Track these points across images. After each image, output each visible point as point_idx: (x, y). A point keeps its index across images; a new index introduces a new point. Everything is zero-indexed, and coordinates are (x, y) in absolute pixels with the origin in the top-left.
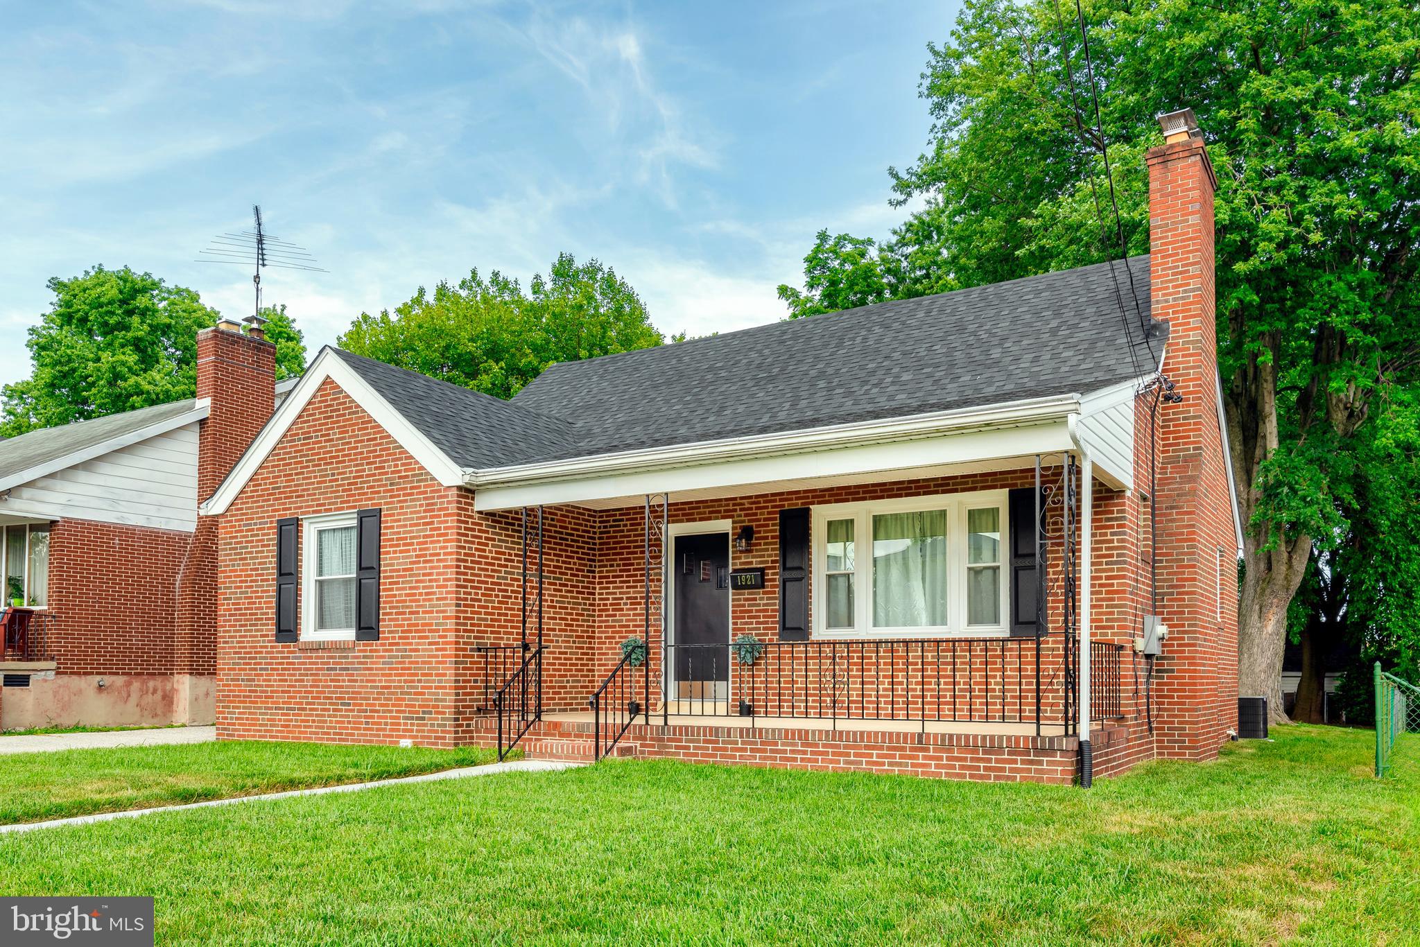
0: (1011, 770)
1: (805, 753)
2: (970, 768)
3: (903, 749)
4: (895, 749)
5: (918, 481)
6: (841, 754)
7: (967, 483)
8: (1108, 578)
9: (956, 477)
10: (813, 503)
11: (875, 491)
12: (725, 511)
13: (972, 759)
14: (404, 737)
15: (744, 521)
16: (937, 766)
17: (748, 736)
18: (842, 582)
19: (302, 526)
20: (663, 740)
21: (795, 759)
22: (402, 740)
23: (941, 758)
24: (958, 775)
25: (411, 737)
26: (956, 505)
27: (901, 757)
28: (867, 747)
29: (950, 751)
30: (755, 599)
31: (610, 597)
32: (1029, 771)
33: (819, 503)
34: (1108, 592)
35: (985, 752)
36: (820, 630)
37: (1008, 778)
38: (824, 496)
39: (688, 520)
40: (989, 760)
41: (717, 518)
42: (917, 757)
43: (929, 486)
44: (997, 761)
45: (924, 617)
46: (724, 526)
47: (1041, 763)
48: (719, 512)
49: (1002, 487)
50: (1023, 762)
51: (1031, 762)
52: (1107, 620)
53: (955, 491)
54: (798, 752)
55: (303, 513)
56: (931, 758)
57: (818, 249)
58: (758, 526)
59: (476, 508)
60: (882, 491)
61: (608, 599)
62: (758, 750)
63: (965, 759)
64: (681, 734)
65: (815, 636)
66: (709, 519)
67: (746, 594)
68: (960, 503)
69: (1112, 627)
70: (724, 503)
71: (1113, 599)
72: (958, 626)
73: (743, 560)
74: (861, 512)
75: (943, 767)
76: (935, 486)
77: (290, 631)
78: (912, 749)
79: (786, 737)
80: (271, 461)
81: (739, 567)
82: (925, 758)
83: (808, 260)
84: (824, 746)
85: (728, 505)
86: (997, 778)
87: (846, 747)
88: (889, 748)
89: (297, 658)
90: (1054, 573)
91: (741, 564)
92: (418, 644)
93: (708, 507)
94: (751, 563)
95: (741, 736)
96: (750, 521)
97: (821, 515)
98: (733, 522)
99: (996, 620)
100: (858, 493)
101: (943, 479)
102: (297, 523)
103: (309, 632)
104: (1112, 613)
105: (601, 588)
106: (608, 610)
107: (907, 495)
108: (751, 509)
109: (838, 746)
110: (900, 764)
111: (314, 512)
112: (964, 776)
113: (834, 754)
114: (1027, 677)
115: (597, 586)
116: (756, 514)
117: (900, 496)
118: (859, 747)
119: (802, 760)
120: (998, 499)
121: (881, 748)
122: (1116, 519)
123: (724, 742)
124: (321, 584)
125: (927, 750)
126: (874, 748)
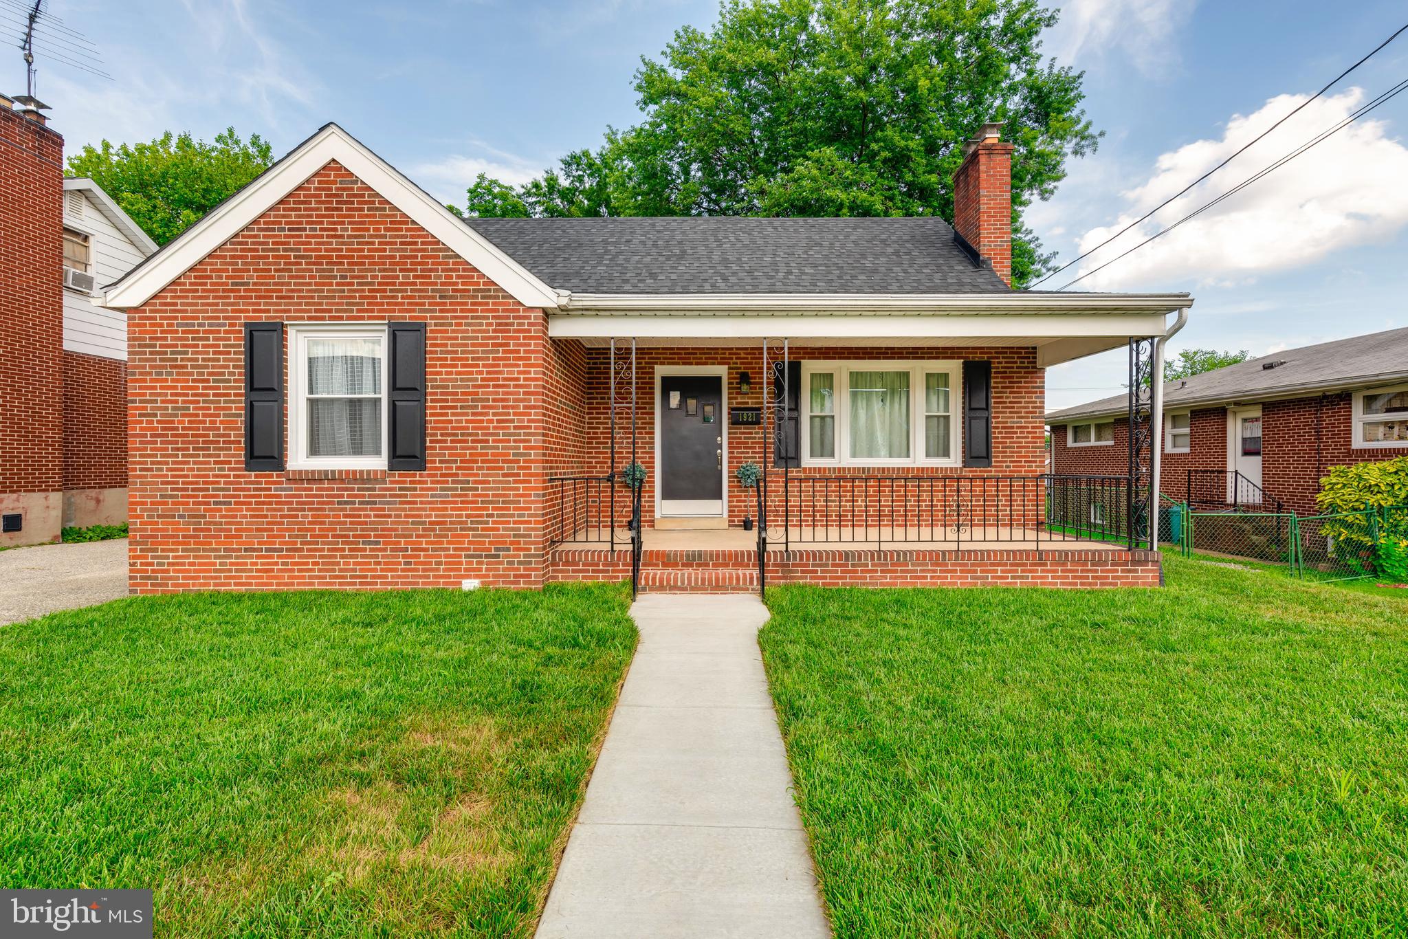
0: (1113, 578)
1: (935, 571)
2: (1081, 577)
3: (1025, 565)
4: (1017, 565)
5: (893, 348)
6: (969, 571)
7: (932, 353)
8: (1033, 427)
9: (923, 348)
10: (804, 358)
11: (859, 353)
12: (721, 358)
13: (1082, 571)
14: (468, 577)
15: (740, 368)
16: (1053, 577)
17: (879, 558)
18: (828, 420)
19: (286, 332)
20: (788, 565)
21: (925, 577)
22: (464, 581)
23: (1056, 571)
24: (1071, 584)
25: (477, 577)
26: (918, 369)
27: (1023, 571)
28: (992, 564)
29: (1064, 564)
30: (751, 433)
31: (601, 426)
32: (1127, 577)
33: (809, 358)
34: (1033, 438)
35: (1092, 565)
36: (807, 461)
37: (1111, 584)
38: (814, 353)
39: (684, 364)
40: (1096, 571)
41: (714, 364)
42: (1036, 571)
43: (902, 353)
44: (1102, 571)
45: (884, 451)
46: (721, 371)
47: (1136, 571)
48: (717, 359)
49: (959, 358)
50: (1123, 571)
51: (1129, 571)
52: (1033, 457)
53: (923, 358)
54: (929, 571)
55: (288, 318)
56: (1048, 571)
57: (478, 185)
58: (752, 373)
59: (551, 334)
60: (863, 353)
61: (599, 428)
62: (889, 571)
63: (1077, 571)
64: (808, 559)
65: (803, 465)
66: (706, 364)
67: (743, 429)
68: (922, 368)
69: (1036, 462)
70: (720, 351)
71: (1036, 442)
72: (919, 459)
73: (739, 400)
74: (842, 369)
75: (1059, 578)
76: (907, 353)
77: (273, 457)
78: (1032, 565)
79: (918, 559)
80: (228, 250)
81: (735, 406)
82: (1043, 571)
83: (470, 191)
84: (953, 565)
85: (725, 354)
86: (1102, 584)
87: (973, 565)
88: (1012, 565)
89: (285, 491)
90: (996, 423)
91: (737, 403)
92: (488, 475)
93: (705, 354)
94: (747, 403)
95: (872, 559)
96: (745, 368)
97: (810, 367)
98: (729, 368)
99: (946, 454)
100: (844, 353)
101: (913, 348)
102: (278, 330)
103: (298, 458)
104: (1036, 452)
105: (590, 418)
106: (599, 438)
107: (884, 358)
108: (747, 358)
109: (966, 565)
110: (1022, 577)
111: (310, 318)
112: (1076, 584)
113: (962, 571)
114: (976, 496)
115: (587, 416)
116: (751, 363)
117: (879, 358)
118: (986, 565)
119: (932, 577)
120: (954, 368)
121: (1005, 565)
122: (1039, 387)
123: (853, 565)
124: (313, 404)
125: (1045, 565)
126: (999, 565)
